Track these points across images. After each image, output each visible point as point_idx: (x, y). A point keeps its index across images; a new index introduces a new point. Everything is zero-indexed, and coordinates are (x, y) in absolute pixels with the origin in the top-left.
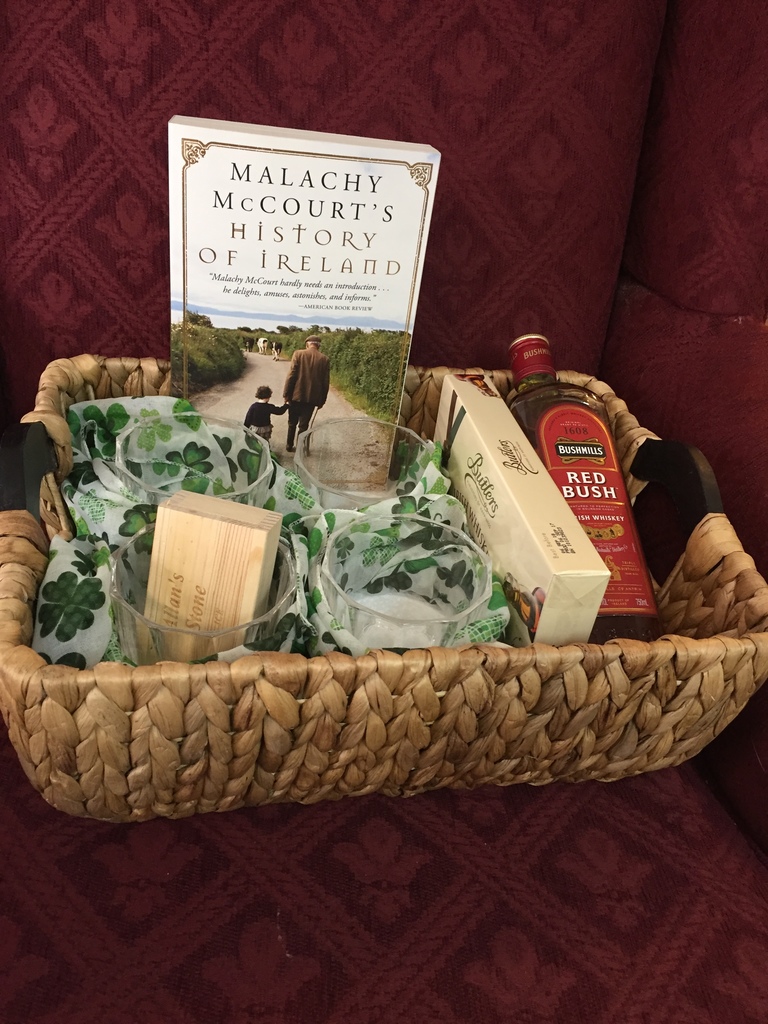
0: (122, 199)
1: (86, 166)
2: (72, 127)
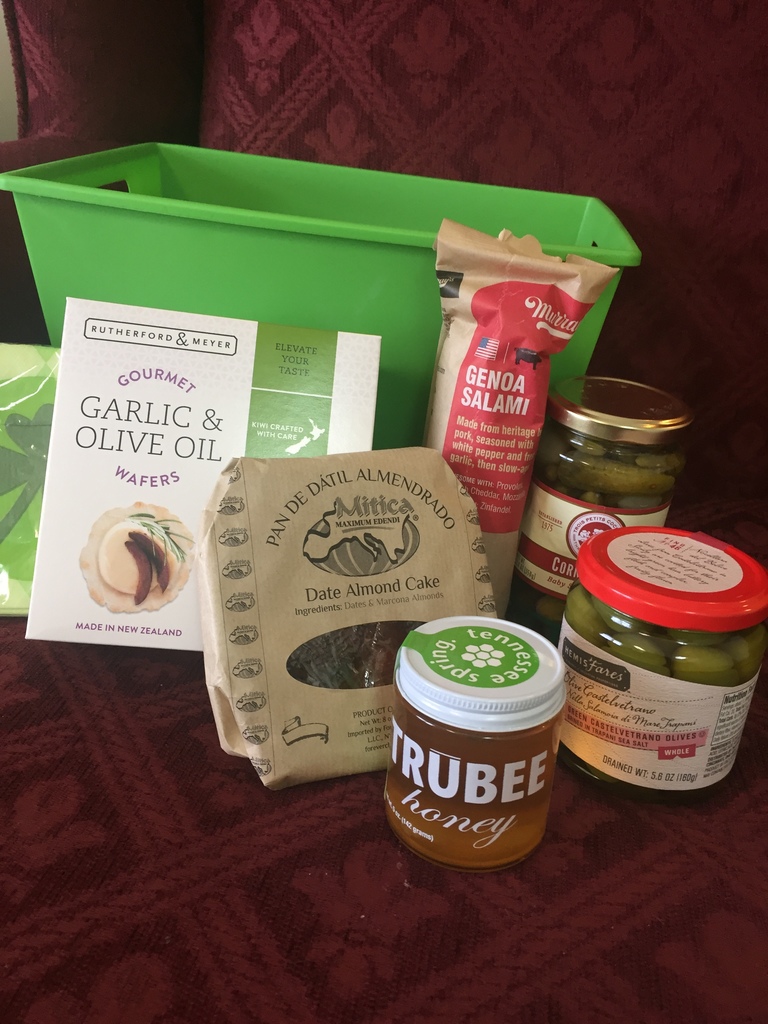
0: (334, 110)
2: (292, 37)
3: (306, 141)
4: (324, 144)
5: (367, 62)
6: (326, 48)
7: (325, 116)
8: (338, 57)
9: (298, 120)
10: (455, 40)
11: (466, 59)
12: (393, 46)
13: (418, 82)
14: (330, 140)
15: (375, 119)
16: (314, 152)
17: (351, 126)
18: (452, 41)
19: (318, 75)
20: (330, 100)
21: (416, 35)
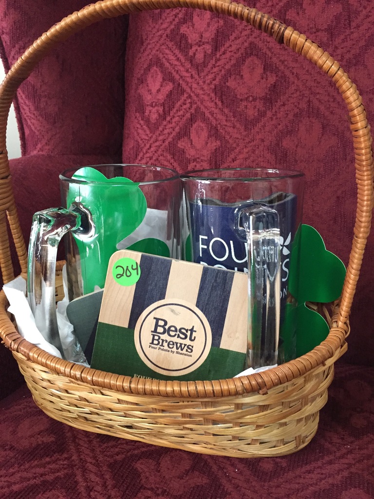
3: (179, 145)
4: (189, 146)
5: (213, 95)
6: (189, 90)
7: (190, 129)
8: (196, 95)
9: (174, 134)
10: (267, 75)
11: (274, 86)
12: (228, 84)
13: (244, 103)
14: (193, 143)
15: (219, 128)
16: (183, 151)
17: (204, 134)
18: (265, 76)
19: (185, 107)
20: (192, 120)
21: (242, 76)
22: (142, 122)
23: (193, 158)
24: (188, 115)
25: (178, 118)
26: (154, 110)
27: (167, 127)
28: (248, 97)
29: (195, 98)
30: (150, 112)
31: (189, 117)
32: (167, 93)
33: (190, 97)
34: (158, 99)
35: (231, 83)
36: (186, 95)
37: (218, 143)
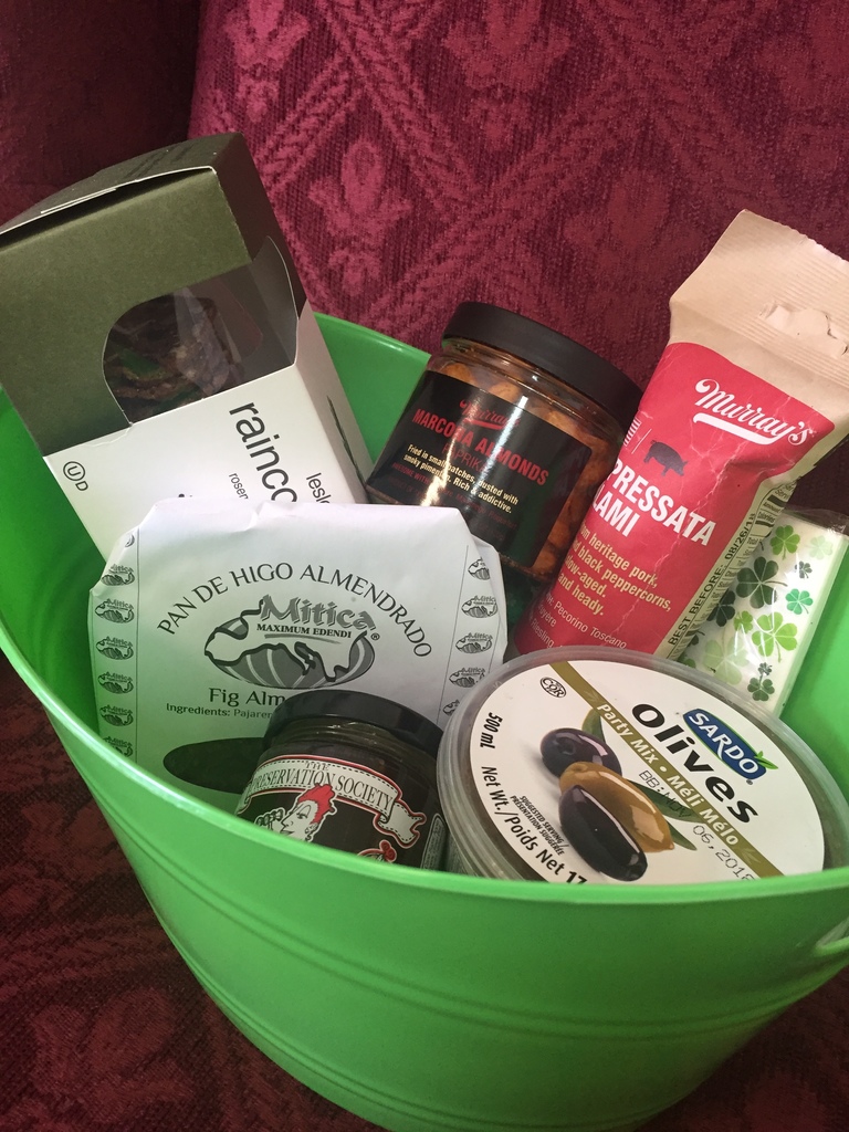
0: (354, 148)
1: (310, 94)
2: (299, 29)
3: (312, 197)
4: (336, 201)
5: (405, 69)
6: (346, 45)
7: (340, 157)
8: (363, 61)
9: (301, 162)
10: (547, 30)
11: (563, 66)
12: (446, 43)
13: (482, 104)
14: (346, 197)
15: (412, 165)
16: (321, 214)
17: (375, 174)
18: (542, 33)
19: (334, 91)
20: (348, 132)
21: (485, 23)
22: (227, 116)
23: (342, 235)
24: (340, 116)
25: (313, 119)
26: (258, 87)
27: (286, 141)
28: (495, 87)
29: (360, 70)
30: (249, 93)
31: (342, 121)
32: (293, 44)
33: (347, 65)
34: (270, 59)
35: (455, 42)
36: (338, 60)
37: (407, 206)
